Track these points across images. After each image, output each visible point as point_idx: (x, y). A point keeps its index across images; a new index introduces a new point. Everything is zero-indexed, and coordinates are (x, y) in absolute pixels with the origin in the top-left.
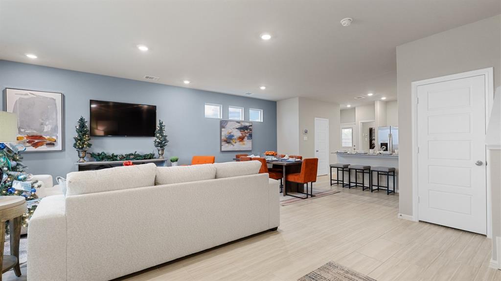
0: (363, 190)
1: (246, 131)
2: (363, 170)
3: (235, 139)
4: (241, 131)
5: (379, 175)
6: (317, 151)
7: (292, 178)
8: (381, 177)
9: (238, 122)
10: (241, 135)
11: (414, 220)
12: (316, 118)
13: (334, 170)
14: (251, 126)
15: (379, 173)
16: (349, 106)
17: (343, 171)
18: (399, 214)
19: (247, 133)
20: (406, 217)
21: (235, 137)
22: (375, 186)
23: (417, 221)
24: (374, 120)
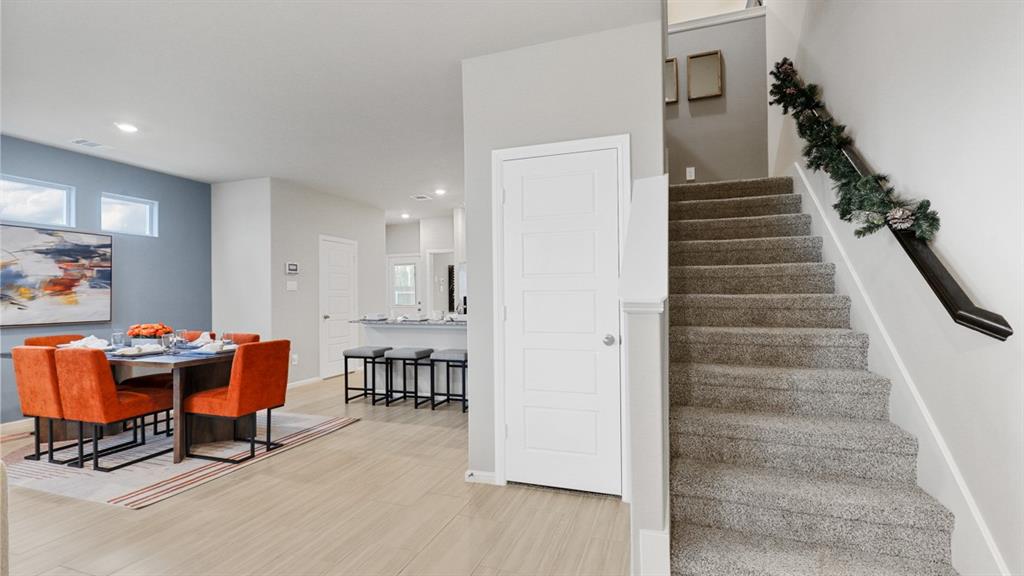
0: (417, 405)
1: (83, 261)
2: (416, 360)
3: (32, 287)
4: (59, 262)
5: (451, 368)
6: (326, 317)
7: (202, 405)
8: (454, 371)
9: (50, 232)
10: (60, 274)
11: (497, 483)
12: (322, 237)
13: (356, 365)
14: (110, 246)
15: (451, 363)
16: (405, 216)
17: (374, 363)
18: (469, 472)
19: (91, 268)
20: (482, 477)
21: (31, 280)
22: (440, 395)
23: (504, 483)
24: (451, 250)
